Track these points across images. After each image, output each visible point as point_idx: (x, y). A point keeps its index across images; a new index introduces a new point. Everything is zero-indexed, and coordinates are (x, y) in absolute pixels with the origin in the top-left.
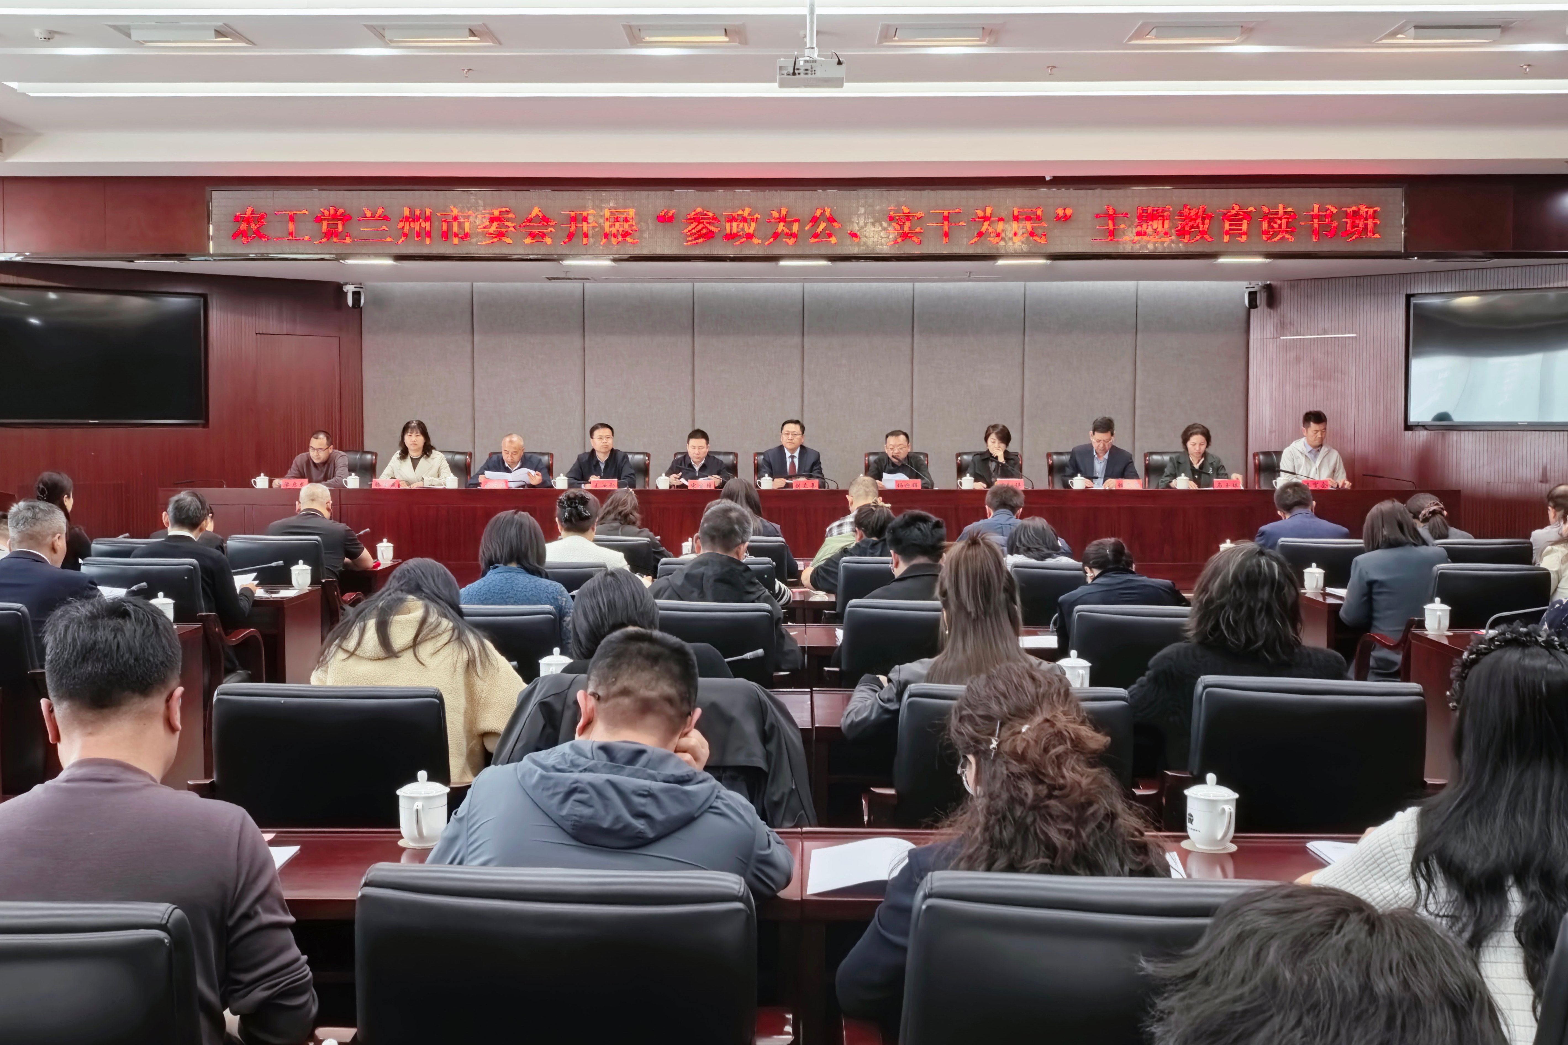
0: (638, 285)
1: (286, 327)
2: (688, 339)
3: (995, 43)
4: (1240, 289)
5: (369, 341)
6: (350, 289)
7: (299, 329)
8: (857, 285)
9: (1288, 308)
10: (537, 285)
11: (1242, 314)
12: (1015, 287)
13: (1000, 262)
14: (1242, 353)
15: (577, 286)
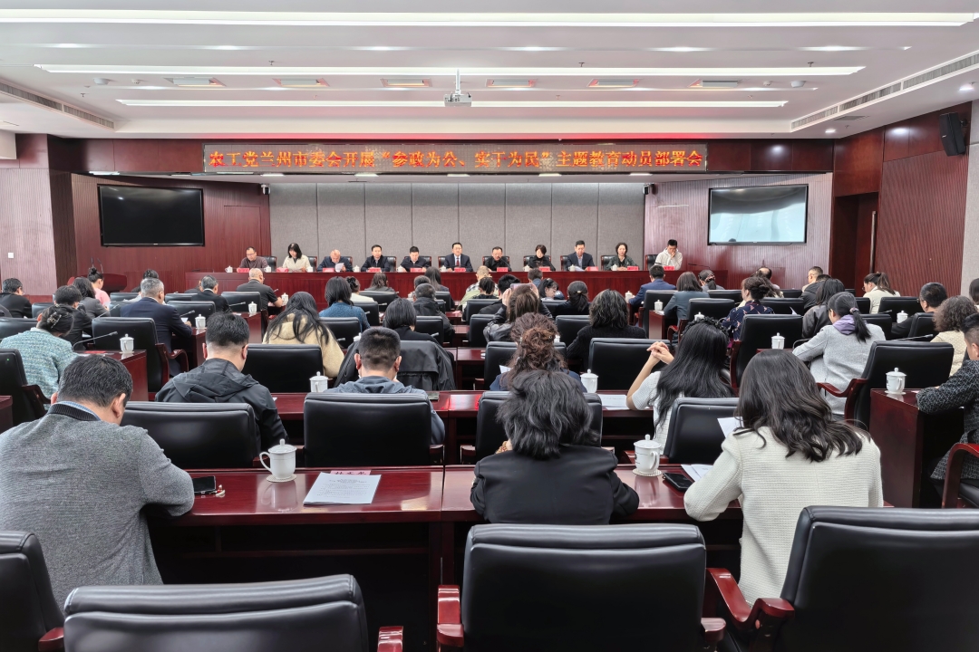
0: (388, 184)
1: (237, 203)
2: (410, 207)
3: (534, 87)
4: (641, 186)
5: (273, 209)
6: (264, 186)
7: (242, 204)
8: (481, 185)
9: (662, 194)
10: (344, 184)
11: (642, 197)
12: (548, 185)
13: (541, 175)
14: (642, 213)
15: (362, 184)
